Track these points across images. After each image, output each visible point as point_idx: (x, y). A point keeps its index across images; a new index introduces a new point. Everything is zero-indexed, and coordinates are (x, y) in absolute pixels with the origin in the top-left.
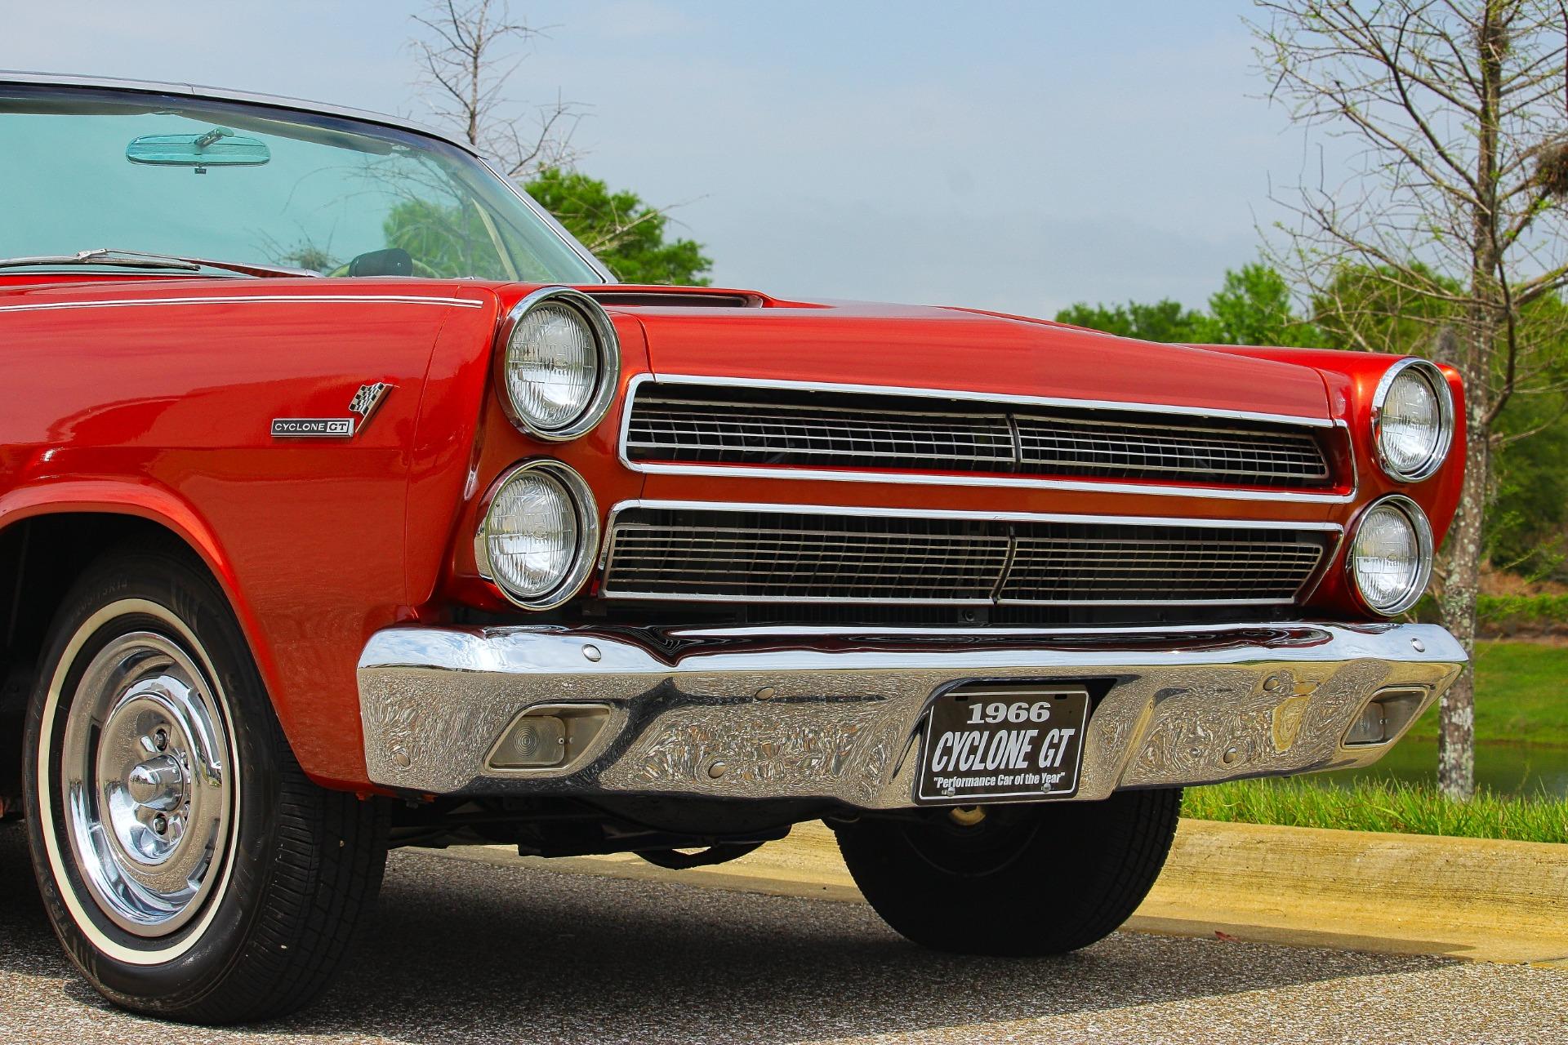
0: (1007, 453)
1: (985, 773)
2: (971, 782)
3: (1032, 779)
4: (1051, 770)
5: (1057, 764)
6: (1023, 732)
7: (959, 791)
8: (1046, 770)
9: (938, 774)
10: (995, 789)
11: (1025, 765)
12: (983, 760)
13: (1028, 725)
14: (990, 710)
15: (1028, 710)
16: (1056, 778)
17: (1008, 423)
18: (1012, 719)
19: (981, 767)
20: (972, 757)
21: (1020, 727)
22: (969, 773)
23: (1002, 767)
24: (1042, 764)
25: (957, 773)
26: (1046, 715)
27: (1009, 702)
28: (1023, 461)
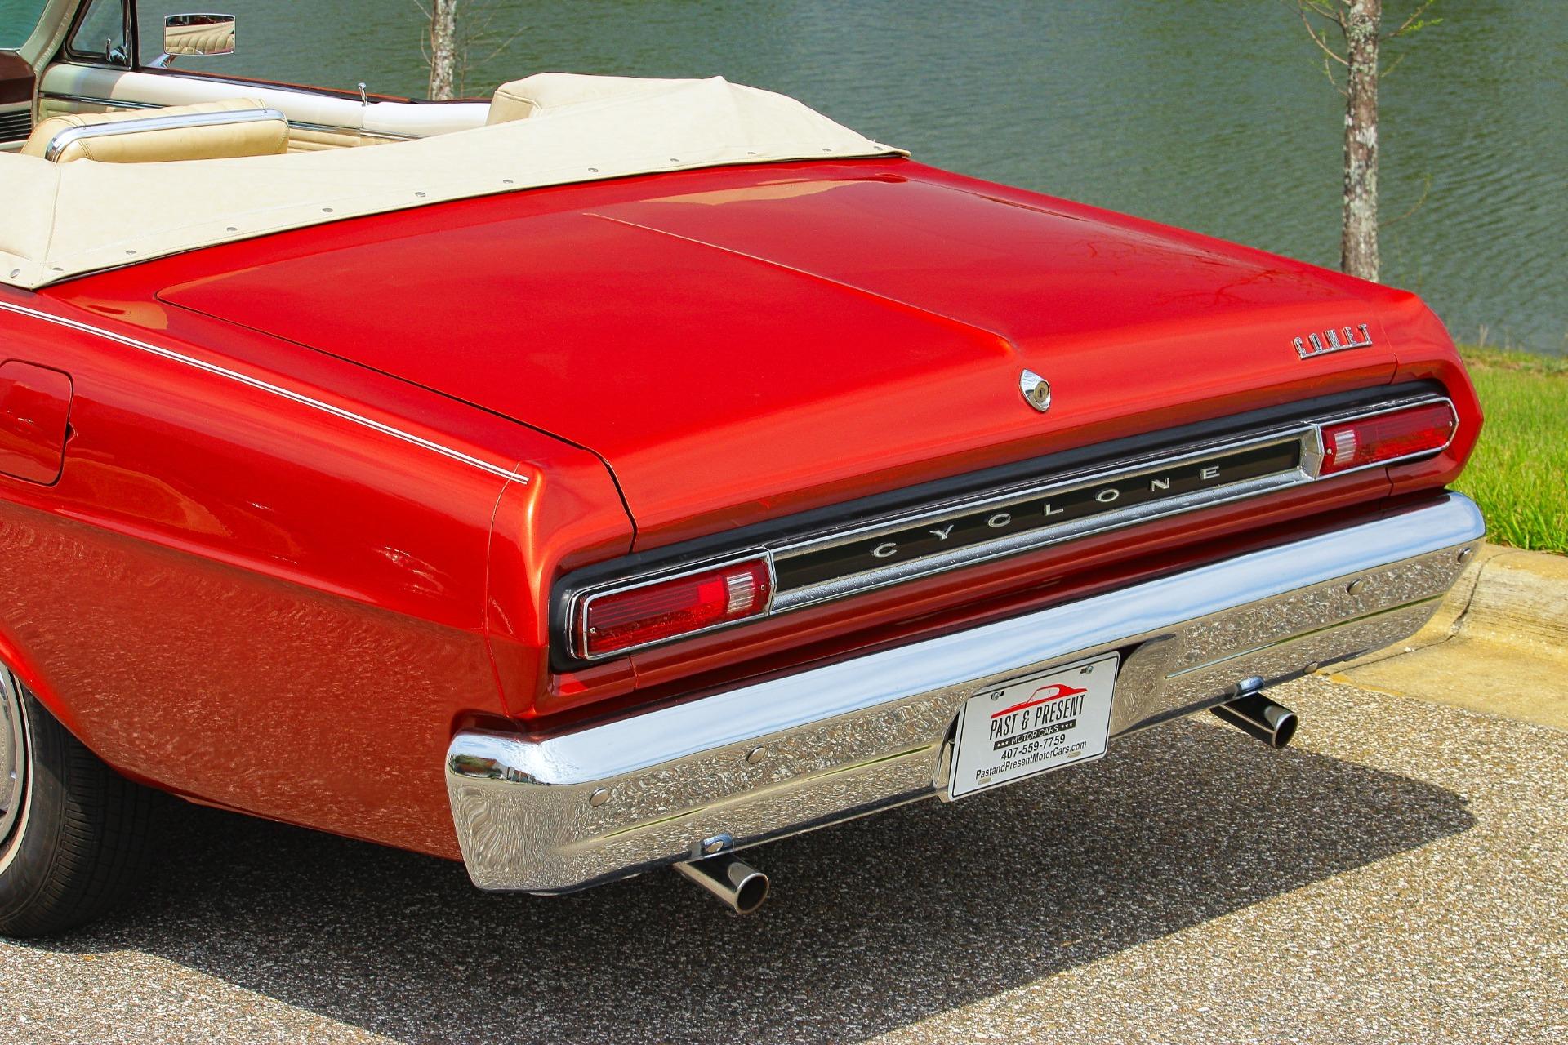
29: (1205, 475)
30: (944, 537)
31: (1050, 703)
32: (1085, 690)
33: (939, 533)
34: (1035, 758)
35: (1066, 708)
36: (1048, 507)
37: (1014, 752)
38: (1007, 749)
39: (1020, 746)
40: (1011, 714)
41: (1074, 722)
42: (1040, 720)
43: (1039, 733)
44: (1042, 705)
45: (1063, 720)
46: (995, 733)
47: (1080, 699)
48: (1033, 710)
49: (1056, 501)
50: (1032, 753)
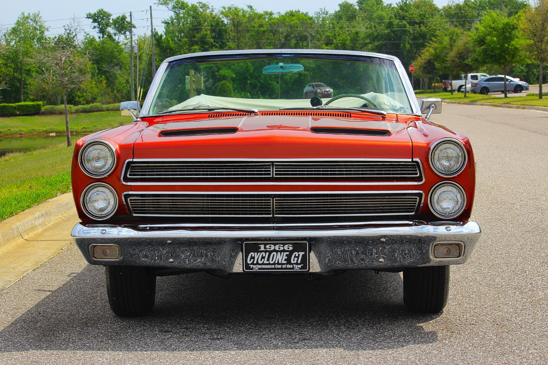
0: (270, 174)
1: (269, 264)
2: (264, 266)
3: (289, 266)
4: (297, 264)
5: (299, 262)
6: (282, 253)
7: (259, 269)
8: (294, 264)
9: (251, 264)
10: (275, 268)
11: (286, 262)
12: (268, 260)
13: (284, 251)
14: (268, 246)
15: (283, 247)
16: (300, 266)
17: (271, 166)
18: (277, 249)
19: (268, 262)
20: (263, 260)
21: (281, 252)
22: (263, 264)
23: (276, 262)
24: (292, 262)
25: (257, 263)
26: (291, 248)
27: (275, 244)
28: (275, 176)
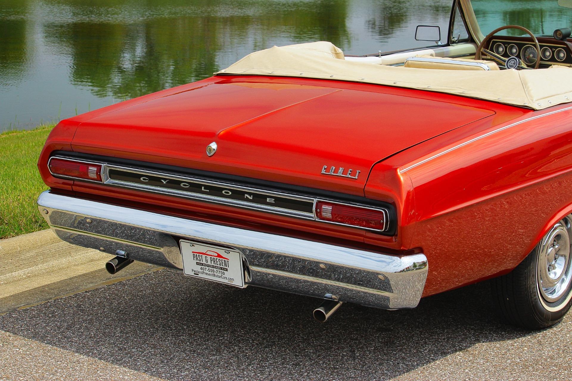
29: (268, 200)
30: (165, 183)
31: (215, 258)
32: (228, 259)
33: (163, 181)
34: (214, 275)
35: (222, 263)
36: (203, 188)
37: (205, 269)
38: (203, 267)
39: (207, 268)
40: (200, 255)
41: (227, 269)
42: (212, 262)
43: (213, 267)
44: (213, 257)
45: (221, 266)
46: (195, 258)
47: (227, 262)
48: (209, 257)
49: (206, 187)
50: (213, 273)
